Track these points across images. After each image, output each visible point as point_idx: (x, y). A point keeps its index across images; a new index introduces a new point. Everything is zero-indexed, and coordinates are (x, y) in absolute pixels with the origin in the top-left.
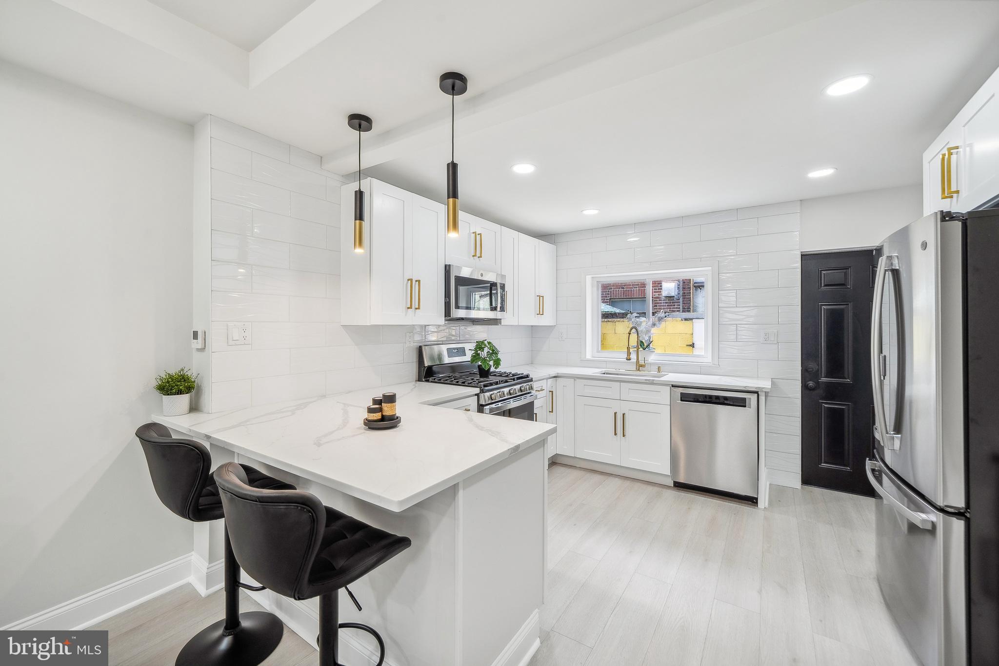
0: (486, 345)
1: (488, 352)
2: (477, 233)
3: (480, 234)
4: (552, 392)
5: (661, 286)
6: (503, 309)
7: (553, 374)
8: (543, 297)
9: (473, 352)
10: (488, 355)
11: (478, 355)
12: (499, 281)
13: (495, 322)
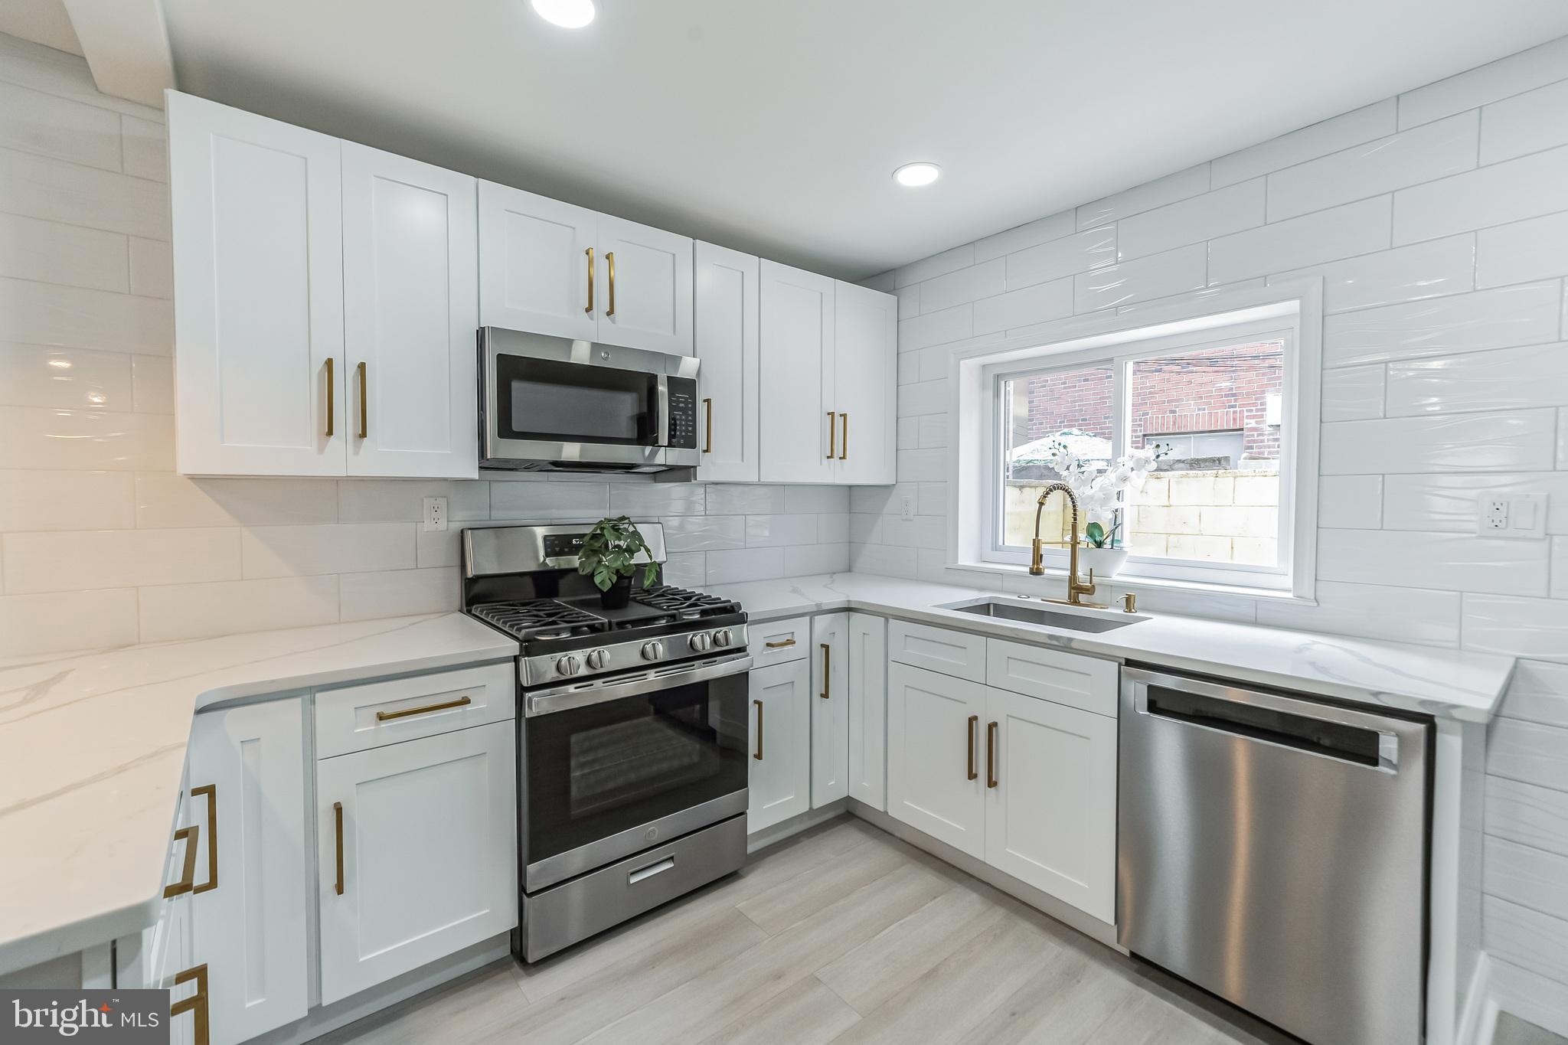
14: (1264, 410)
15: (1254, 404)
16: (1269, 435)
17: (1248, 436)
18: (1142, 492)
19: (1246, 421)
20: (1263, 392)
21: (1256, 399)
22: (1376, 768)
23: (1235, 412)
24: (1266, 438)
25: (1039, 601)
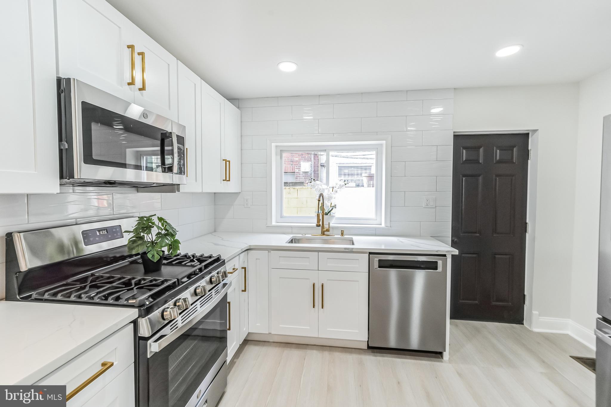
0: (153, 223)
1: (159, 233)
2: (137, 50)
3: (142, 54)
4: (245, 268)
5: (300, 165)
6: (181, 171)
7: (245, 247)
8: (229, 162)
9: (132, 235)
10: (158, 238)
11: (142, 238)
12: (176, 131)
13: (173, 188)
14: (300, 167)
15: (298, 165)
16: (302, 174)
17: (296, 175)
18: (289, 193)
19: (296, 170)
20: (300, 161)
21: (298, 163)
22: (437, 271)
23: (293, 167)
24: (301, 175)
25: (310, 236)
